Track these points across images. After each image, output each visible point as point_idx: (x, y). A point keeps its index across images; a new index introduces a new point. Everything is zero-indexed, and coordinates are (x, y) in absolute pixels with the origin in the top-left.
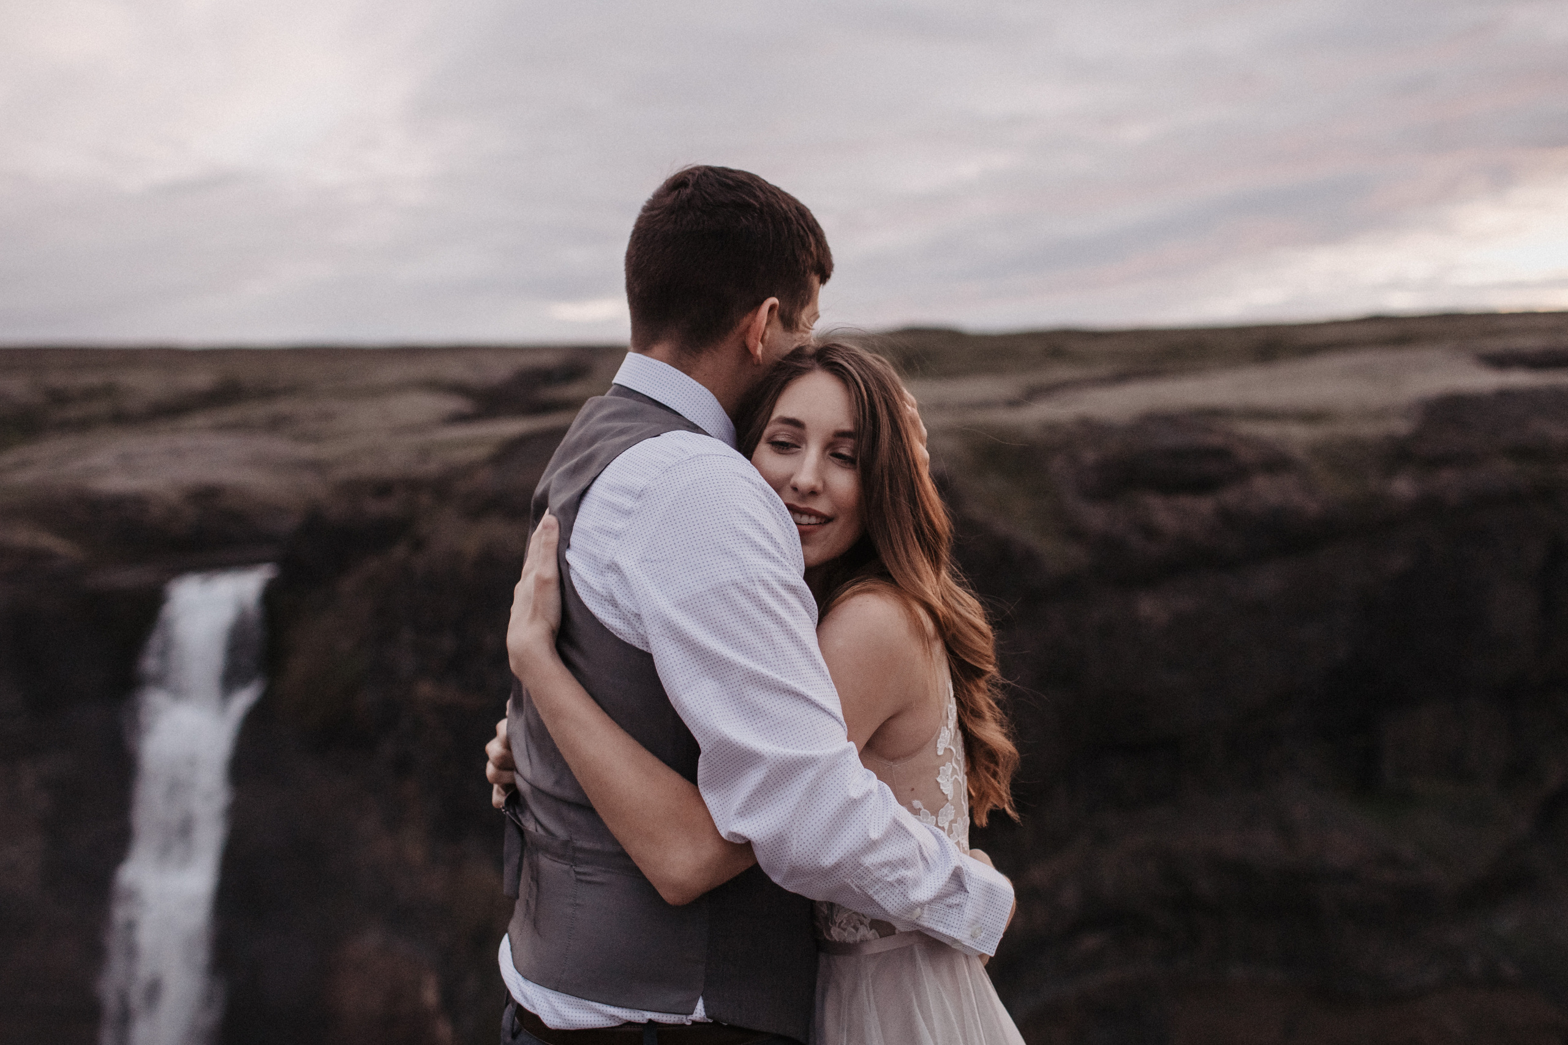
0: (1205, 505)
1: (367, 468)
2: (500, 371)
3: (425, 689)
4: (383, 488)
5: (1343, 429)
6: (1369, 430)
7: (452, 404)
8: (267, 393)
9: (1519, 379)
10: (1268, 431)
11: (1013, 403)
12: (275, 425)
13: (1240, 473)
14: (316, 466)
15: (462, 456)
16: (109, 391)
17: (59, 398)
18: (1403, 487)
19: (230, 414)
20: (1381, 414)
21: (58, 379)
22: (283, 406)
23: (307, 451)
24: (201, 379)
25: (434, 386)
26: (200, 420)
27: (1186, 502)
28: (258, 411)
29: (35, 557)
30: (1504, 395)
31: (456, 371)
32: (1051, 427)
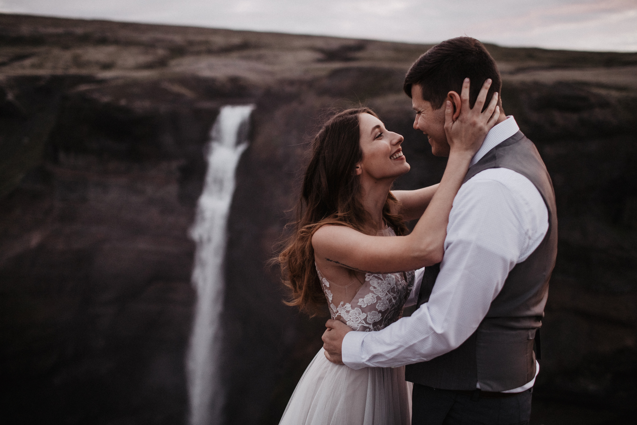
0: (575, 117)
1: (288, 75)
2: (335, 45)
4: (292, 82)
7: (318, 55)
8: (257, 46)
10: (603, 92)
11: (512, 73)
12: (259, 58)
13: (590, 106)
14: (271, 73)
16: (206, 42)
17: (191, 43)
19: (245, 53)
21: (192, 37)
22: (262, 52)
23: (268, 68)
24: (236, 40)
26: (235, 55)
27: (568, 115)
28: (254, 53)
29: (179, 96)
31: (320, 44)
32: (523, 83)
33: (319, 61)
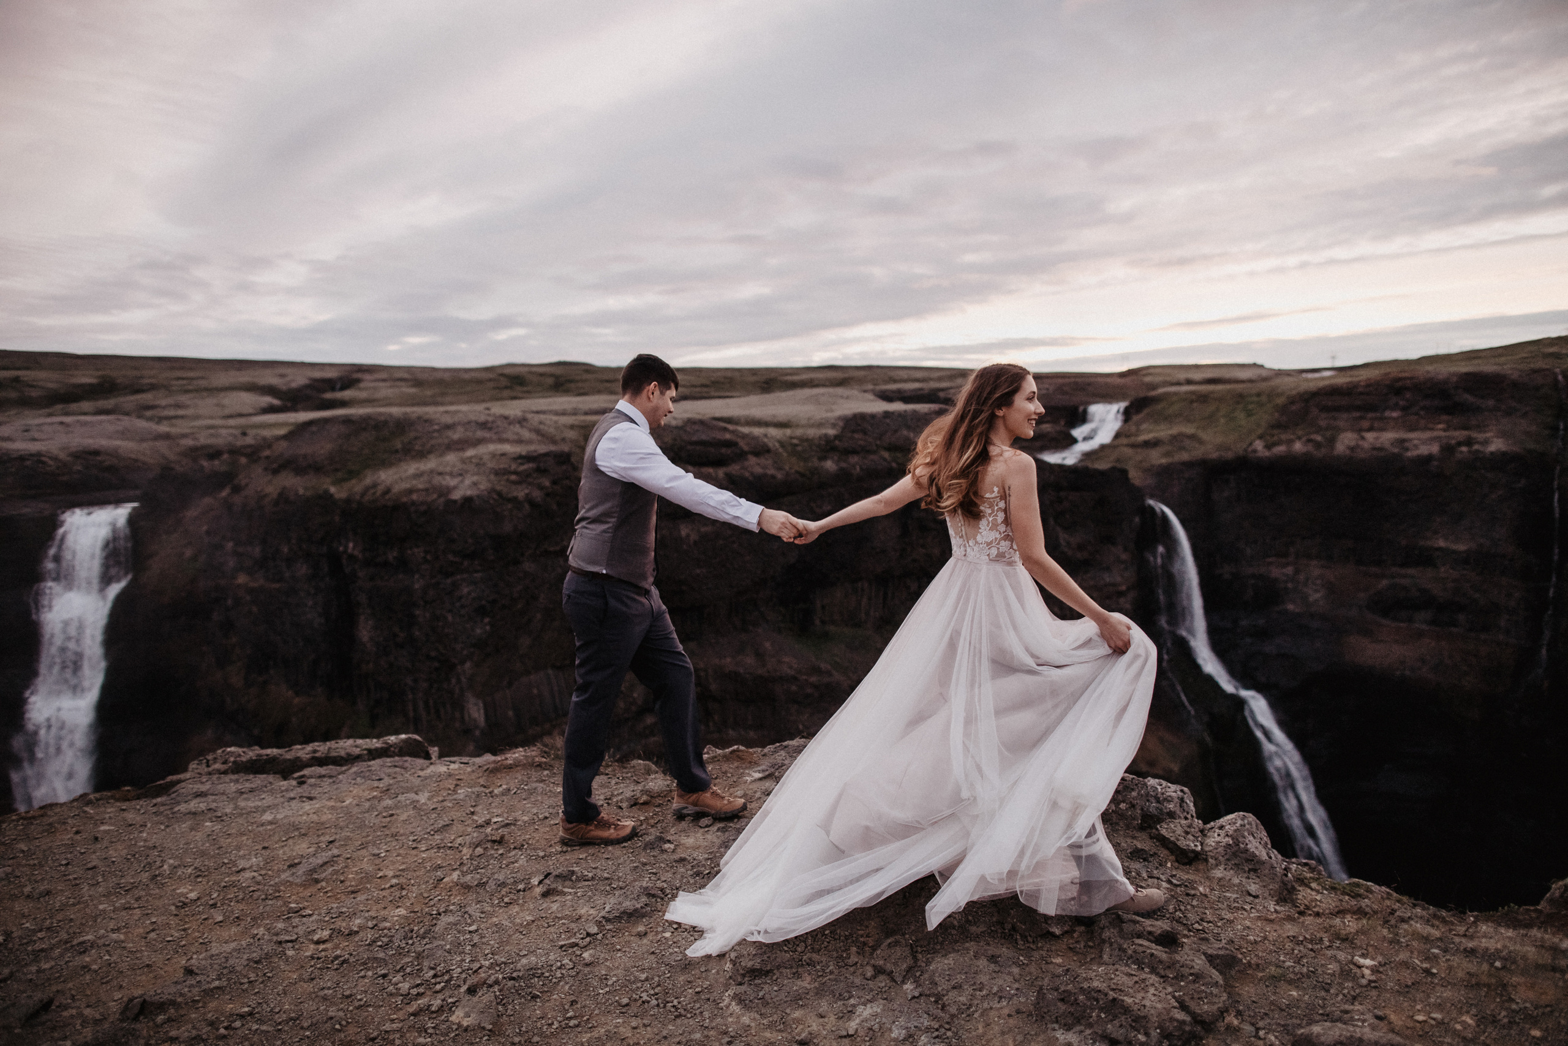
1: (203, 439)
2: (299, 380)
3: (242, 579)
4: (214, 454)
5: (799, 432)
6: (812, 433)
7: (267, 400)
9: (898, 407)
10: (757, 431)
12: (142, 410)
13: (742, 455)
14: (169, 438)
15: (267, 433)
18: (830, 465)
20: (820, 425)
22: (147, 397)
23: (164, 428)
24: (86, 378)
25: (252, 388)
26: (86, 405)
27: (711, 470)
28: (130, 401)
30: (887, 414)
31: (269, 378)
33: (271, 410)
